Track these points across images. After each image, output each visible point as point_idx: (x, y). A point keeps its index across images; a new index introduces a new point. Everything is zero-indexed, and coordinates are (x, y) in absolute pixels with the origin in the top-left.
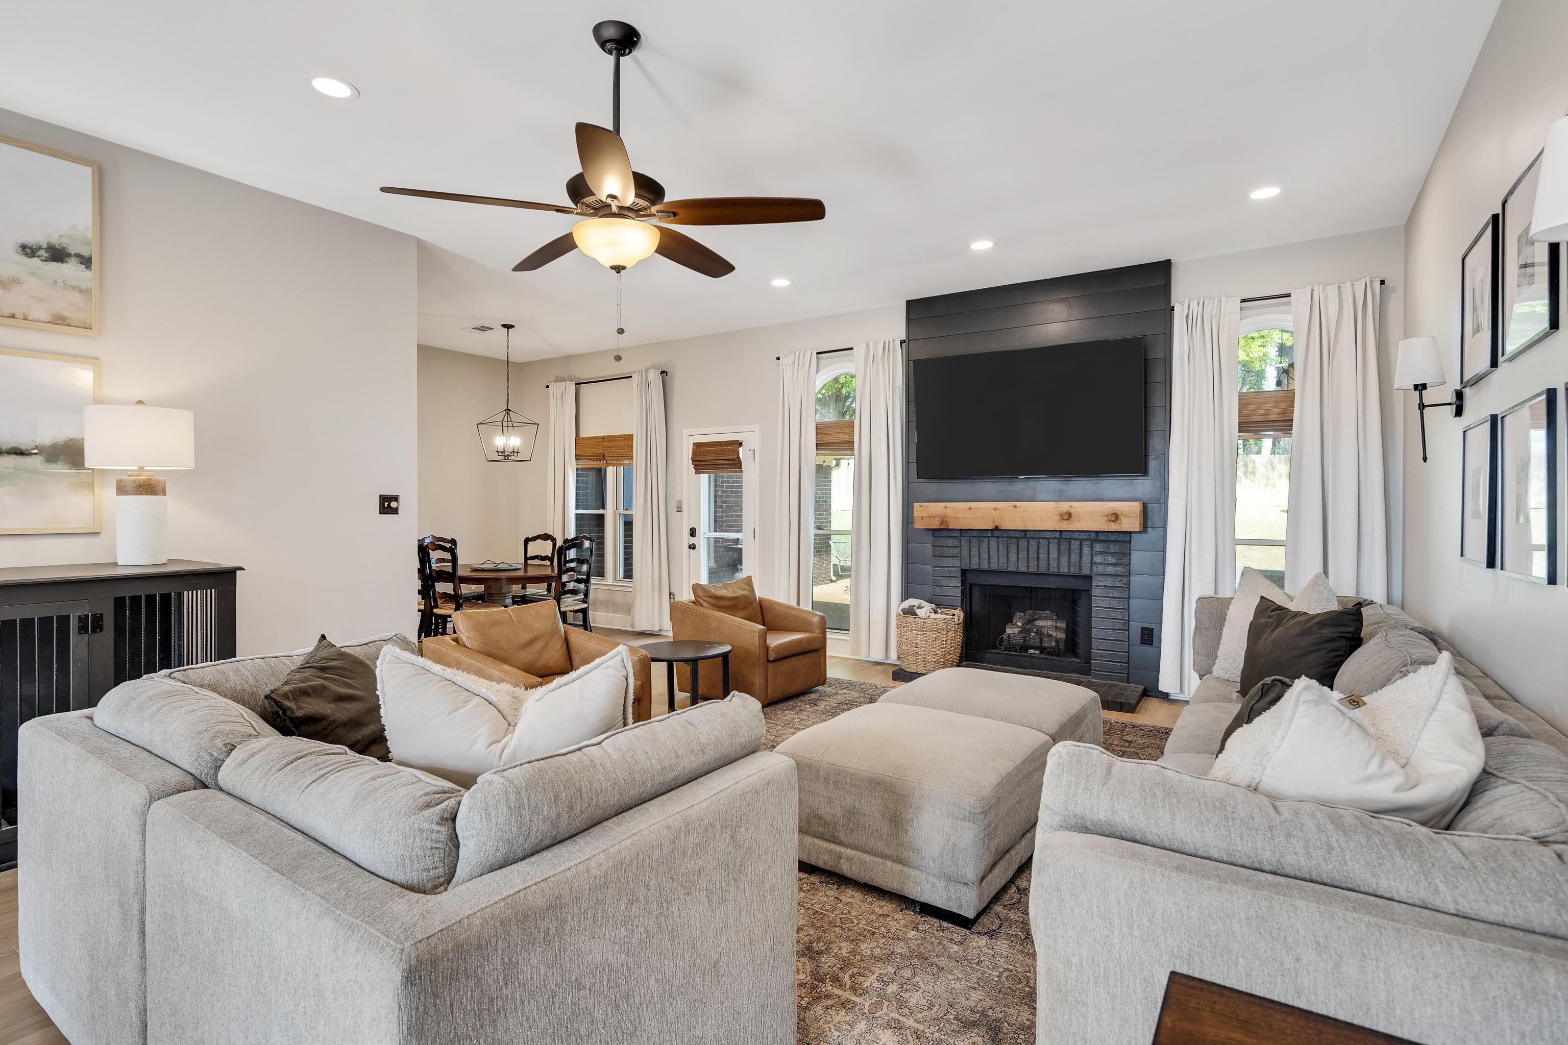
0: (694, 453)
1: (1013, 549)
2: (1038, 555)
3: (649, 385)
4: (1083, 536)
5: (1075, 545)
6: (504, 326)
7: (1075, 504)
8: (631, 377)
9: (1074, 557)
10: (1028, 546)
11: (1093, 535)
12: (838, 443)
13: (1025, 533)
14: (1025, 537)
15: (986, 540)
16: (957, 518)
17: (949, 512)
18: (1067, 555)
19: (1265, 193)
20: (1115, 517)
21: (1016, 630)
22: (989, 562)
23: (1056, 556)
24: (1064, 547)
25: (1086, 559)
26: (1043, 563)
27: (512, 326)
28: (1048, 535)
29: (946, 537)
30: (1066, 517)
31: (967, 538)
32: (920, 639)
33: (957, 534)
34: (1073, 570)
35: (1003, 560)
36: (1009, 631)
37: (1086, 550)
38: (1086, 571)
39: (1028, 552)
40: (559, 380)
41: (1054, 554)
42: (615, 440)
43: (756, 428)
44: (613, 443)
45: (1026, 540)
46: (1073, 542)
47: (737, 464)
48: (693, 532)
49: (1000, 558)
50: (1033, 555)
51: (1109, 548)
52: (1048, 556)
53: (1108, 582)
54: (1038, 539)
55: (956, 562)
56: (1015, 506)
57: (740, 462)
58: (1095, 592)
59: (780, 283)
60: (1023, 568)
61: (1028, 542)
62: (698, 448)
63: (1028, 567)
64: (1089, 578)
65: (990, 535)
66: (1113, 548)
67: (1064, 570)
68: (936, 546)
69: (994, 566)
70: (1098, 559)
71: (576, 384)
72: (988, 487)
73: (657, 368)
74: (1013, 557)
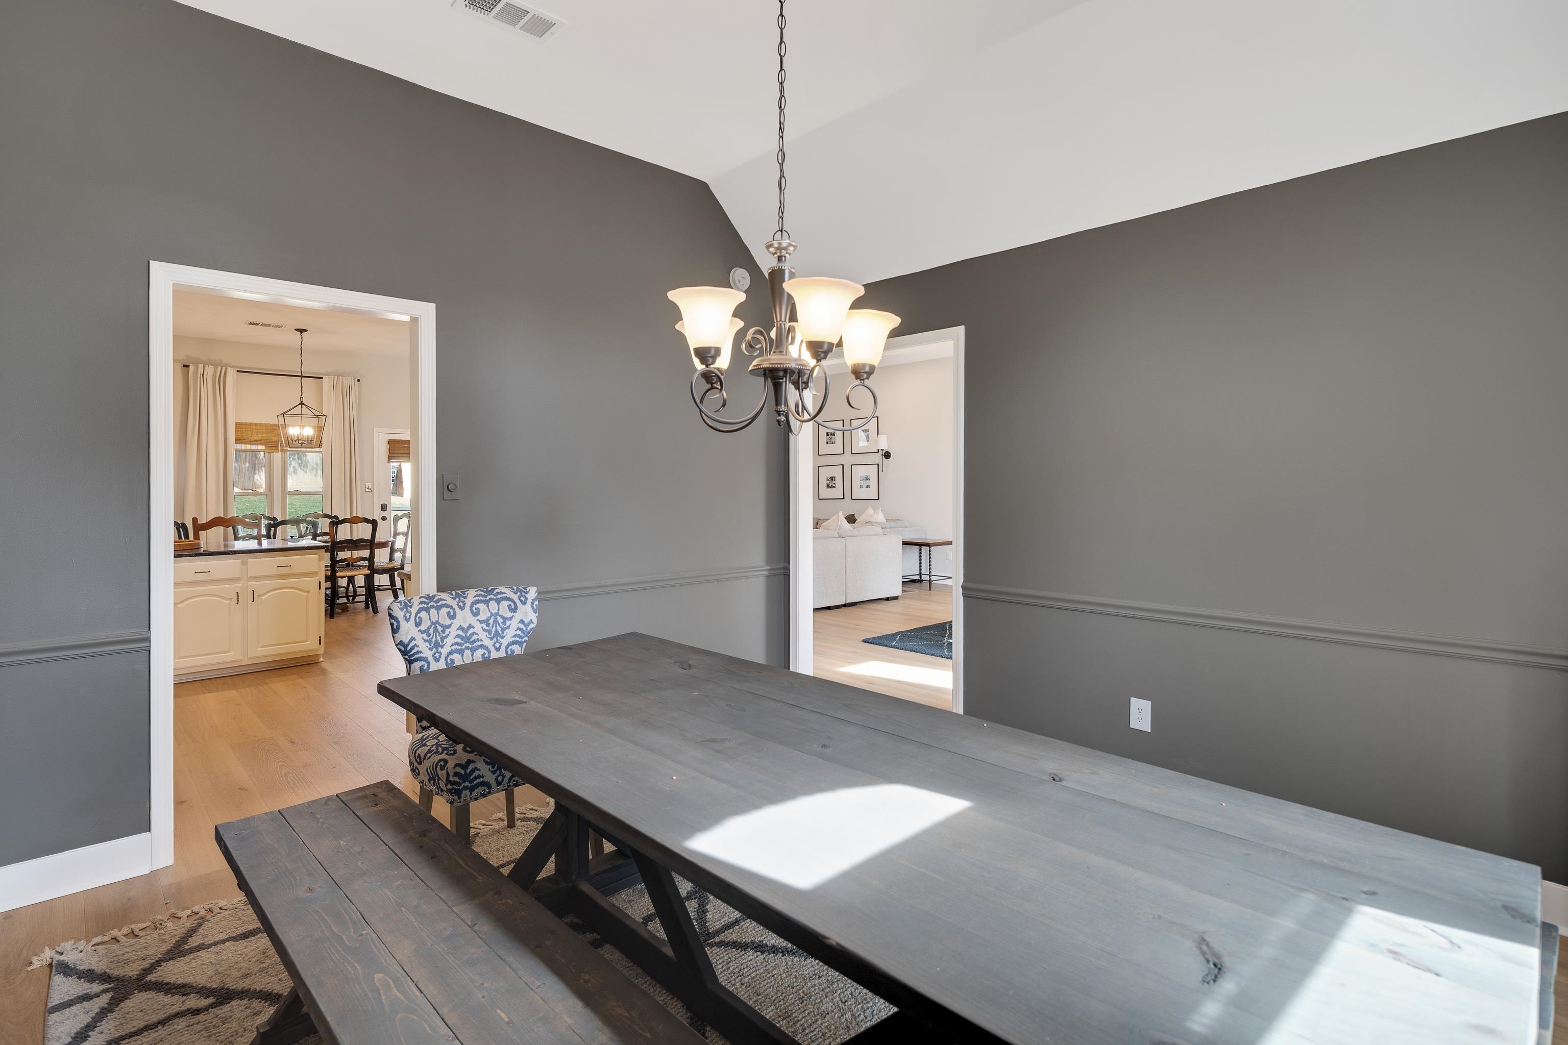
6: (297, 330)
8: (321, 378)
27: (306, 331)
48: (384, 508)
71: (237, 371)
73: (353, 376)
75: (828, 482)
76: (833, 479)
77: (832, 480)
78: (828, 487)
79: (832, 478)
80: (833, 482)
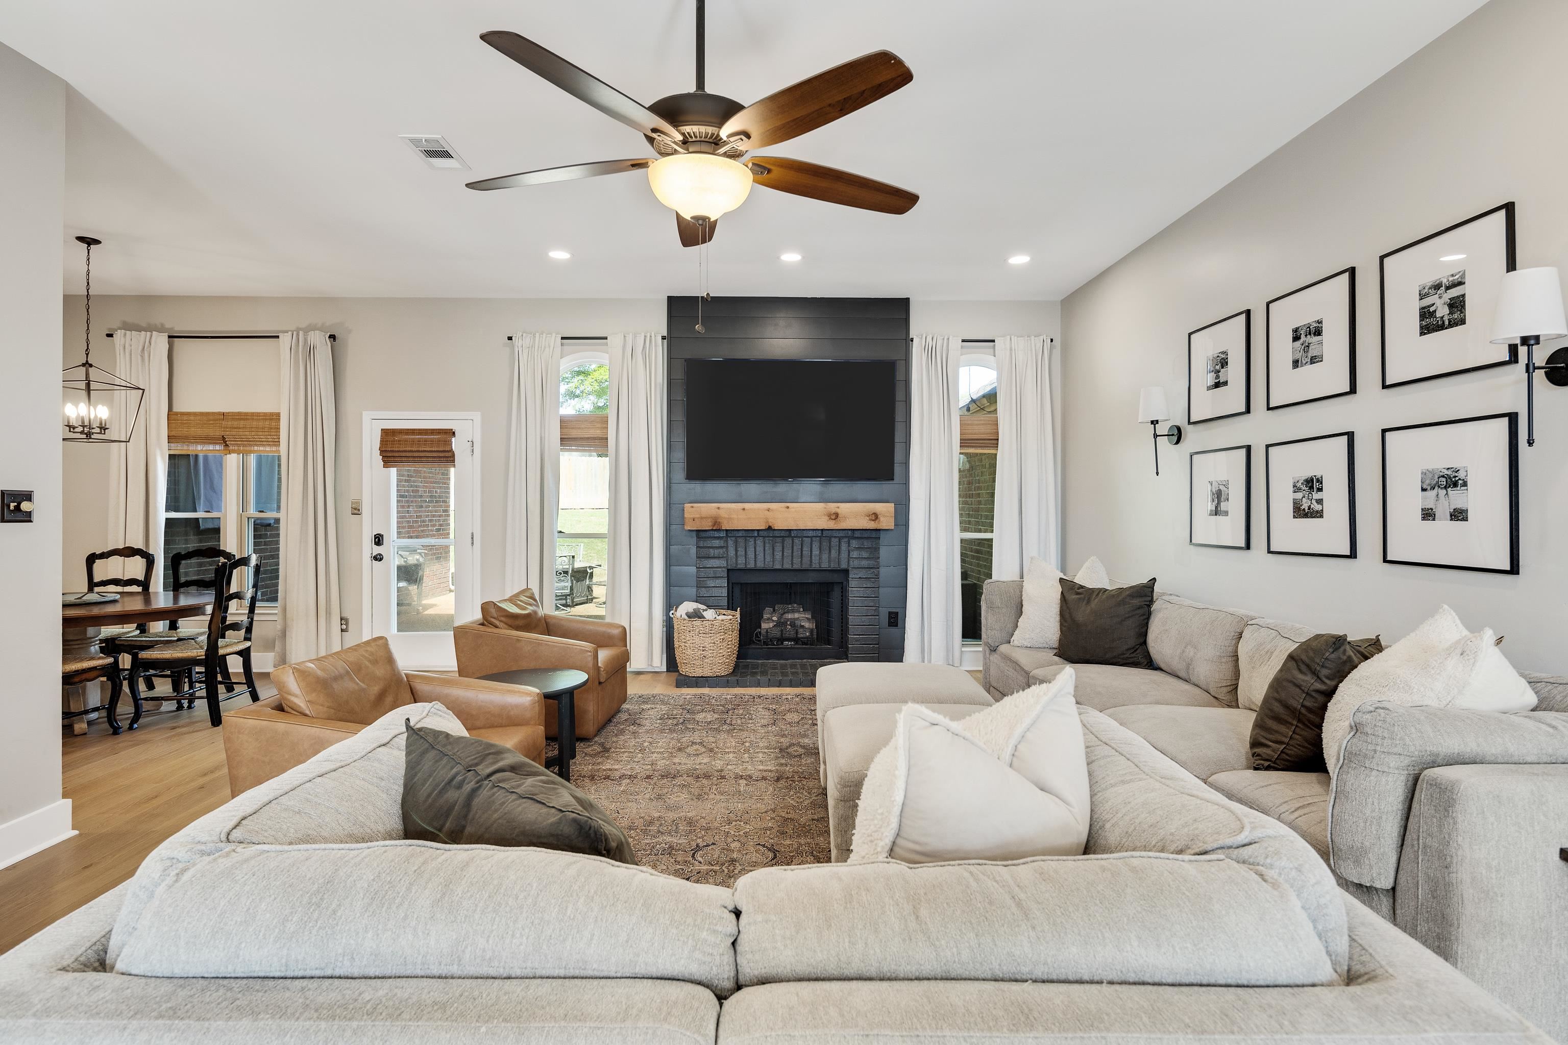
0: (383, 442)
1: (778, 547)
2: (802, 553)
3: (310, 351)
4: (841, 534)
5: (835, 541)
6: (81, 239)
7: (842, 505)
8: (278, 337)
9: (834, 553)
10: (793, 544)
11: (850, 532)
12: (588, 438)
13: (790, 533)
14: (790, 536)
15: (752, 540)
16: (730, 519)
17: (723, 514)
18: (827, 552)
19: (1019, 260)
20: (875, 516)
21: (771, 625)
22: (755, 561)
23: (818, 553)
24: (825, 544)
25: (844, 555)
26: (806, 560)
27: (97, 242)
28: (811, 534)
29: (711, 537)
30: (833, 517)
31: (733, 539)
32: (707, 642)
33: (723, 534)
34: (833, 566)
35: (768, 558)
36: (764, 626)
37: (844, 547)
38: (844, 566)
39: (792, 550)
40: (128, 327)
41: (816, 552)
42: (247, 419)
43: (477, 416)
44: (242, 422)
45: (790, 539)
46: (833, 539)
47: (449, 458)
48: (378, 540)
49: (766, 557)
50: (797, 553)
51: (863, 544)
52: (811, 554)
53: (862, 574)
54: (802, 537)
55: (723, 563)
56: (788, 507)
57: (453, 456)
58: (853, 583)
59: (559, 255)
60: (787, 566)
61: (793, 541)
62: (388, 435)
63: (792, 564)
64: (846, 572)
65: (756, 535)
66: (867, 544)
67: (825, 565)
68: (700, 547)
69: (760, 565)
70: (855, 554)
71: (170, 337)
72: (752, 488)
73: (321, 329)
74: (778, 555)
75: (1299, 495)
76: (1316, 485)
77: (1311, 488)
78: (1300, 512)
79: (1313, 484)
80: (1316, 496)
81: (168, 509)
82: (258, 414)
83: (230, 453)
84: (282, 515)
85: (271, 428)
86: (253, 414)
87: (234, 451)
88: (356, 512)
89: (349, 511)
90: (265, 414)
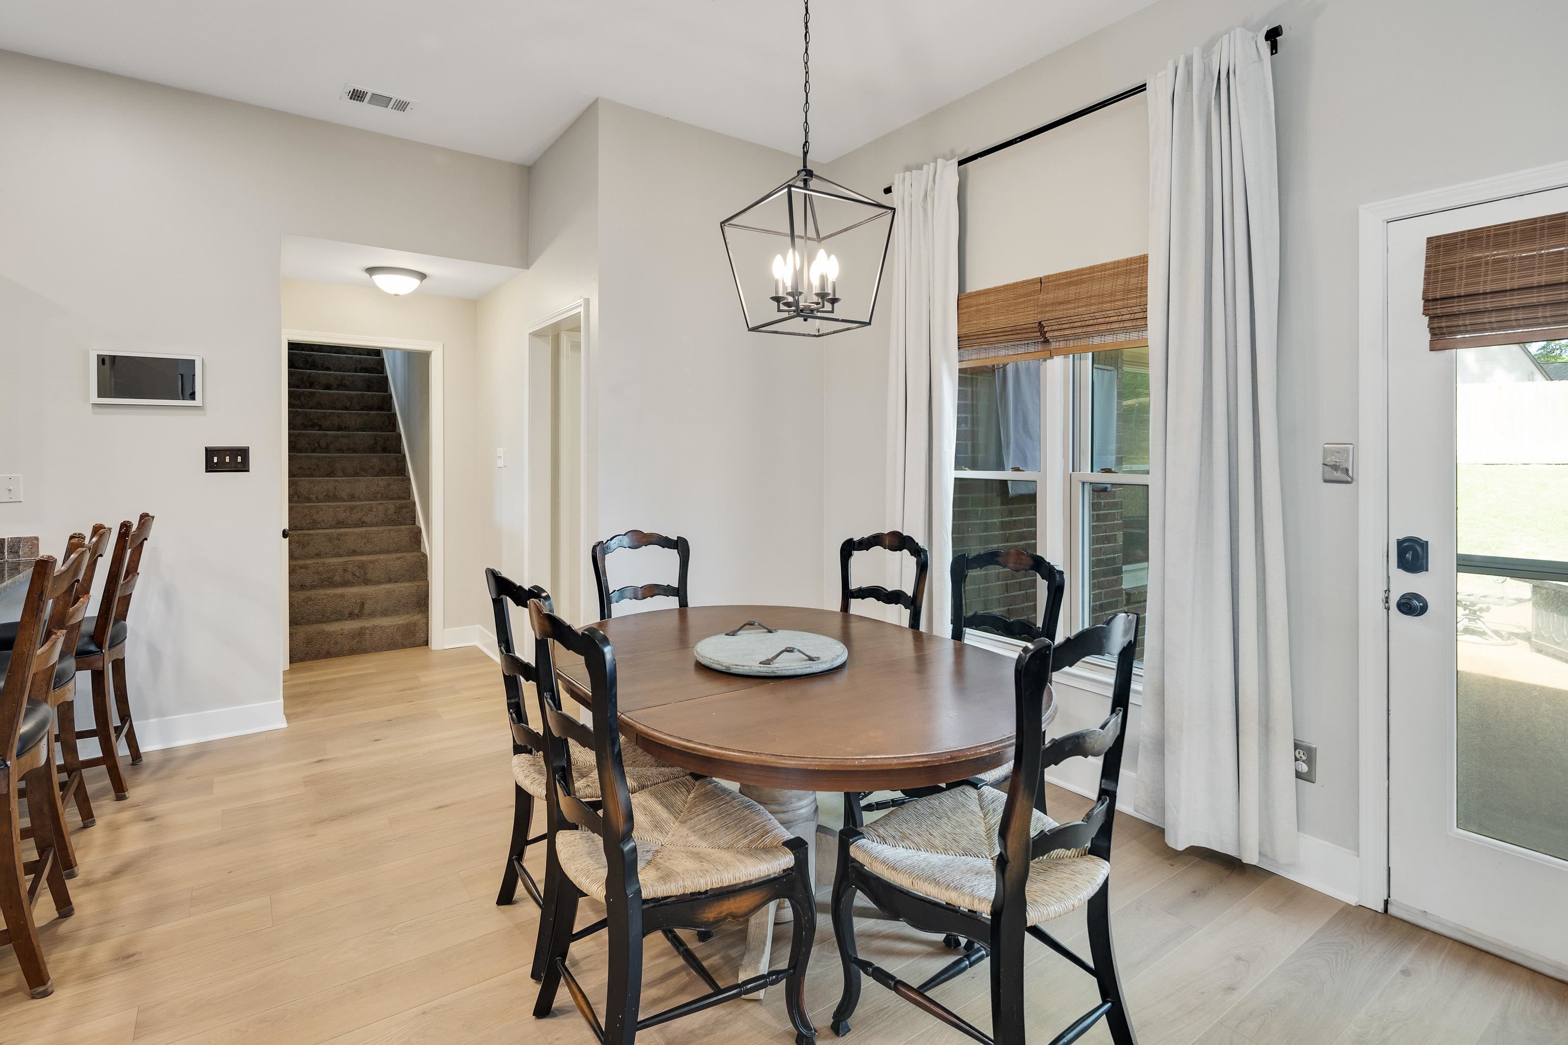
8: (1141, 89)
42: (1082, 282)
44: (1073, 290)
48: (1413, 556)
71: (960, 162)
73: (1247, 30)
81: (958, 465)
82: (1103, 268)
83: (1051, 357)
84: (1153, 481)
85: (1129, 291)
86: (1092, 269)
87: (1059, 352)
88: (1338, 475)
89: (1317, 472)
90: (1117, 264)
